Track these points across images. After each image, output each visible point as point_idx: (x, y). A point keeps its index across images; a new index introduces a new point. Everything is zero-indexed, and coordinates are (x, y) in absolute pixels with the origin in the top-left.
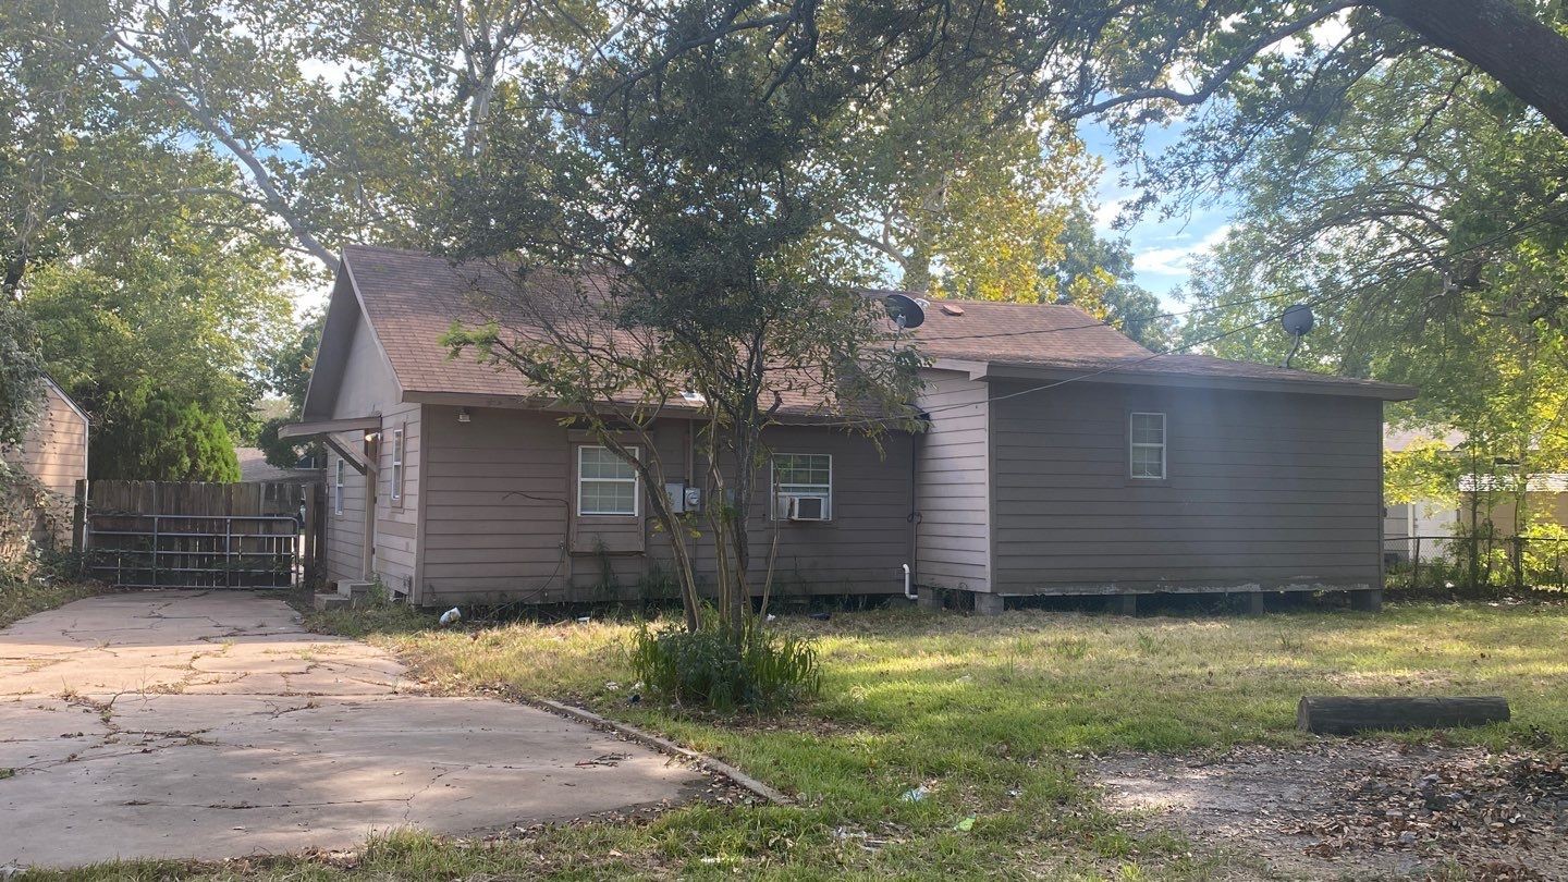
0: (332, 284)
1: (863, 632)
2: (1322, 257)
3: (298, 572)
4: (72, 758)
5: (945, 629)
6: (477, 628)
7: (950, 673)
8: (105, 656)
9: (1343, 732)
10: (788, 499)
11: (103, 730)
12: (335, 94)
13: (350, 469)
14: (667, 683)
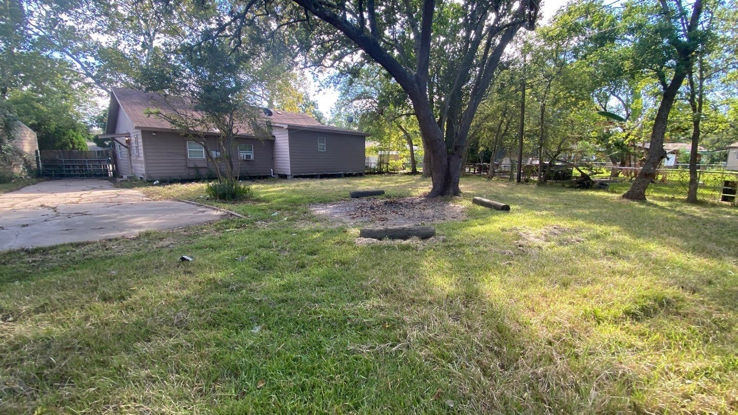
0: (110, 98)
1: (262, 183)
2: (355, 107)
3: (111, 174)
4: (46, 220)
5: (281, 182)
6: (164, 185)
7: (282, 190)
8: (53, 195)
9: (357, 197)
10: (243, 155)
11: (55, 213)
12: (104, 45)
13: (122, 147)
14: (215, 195)
